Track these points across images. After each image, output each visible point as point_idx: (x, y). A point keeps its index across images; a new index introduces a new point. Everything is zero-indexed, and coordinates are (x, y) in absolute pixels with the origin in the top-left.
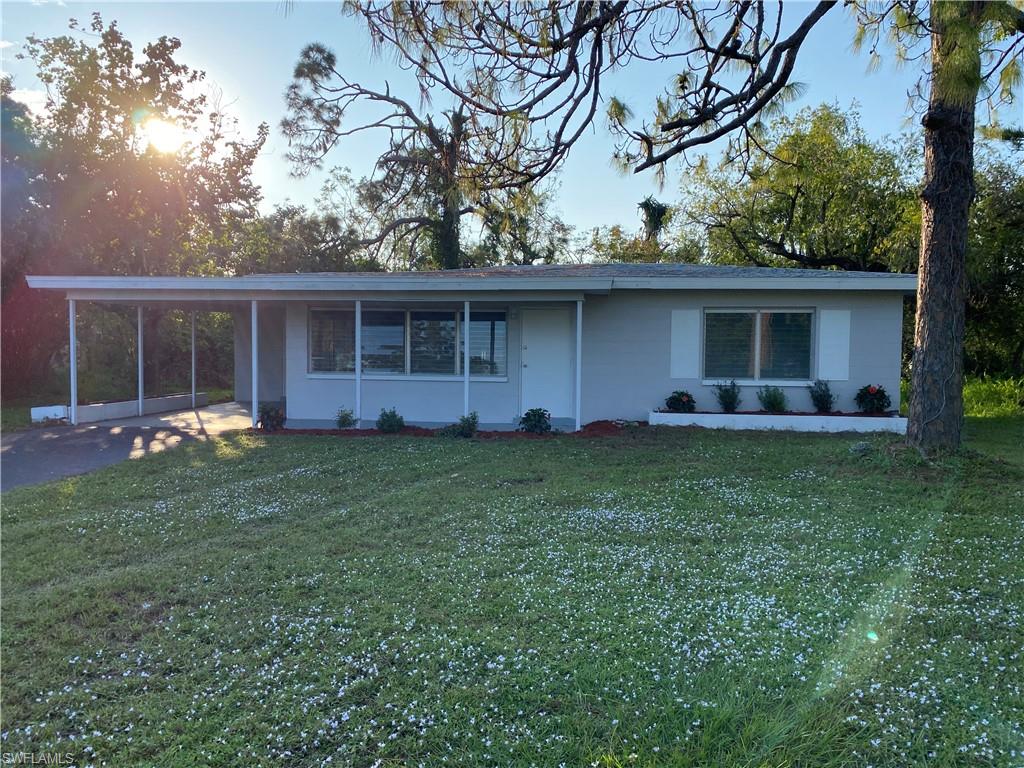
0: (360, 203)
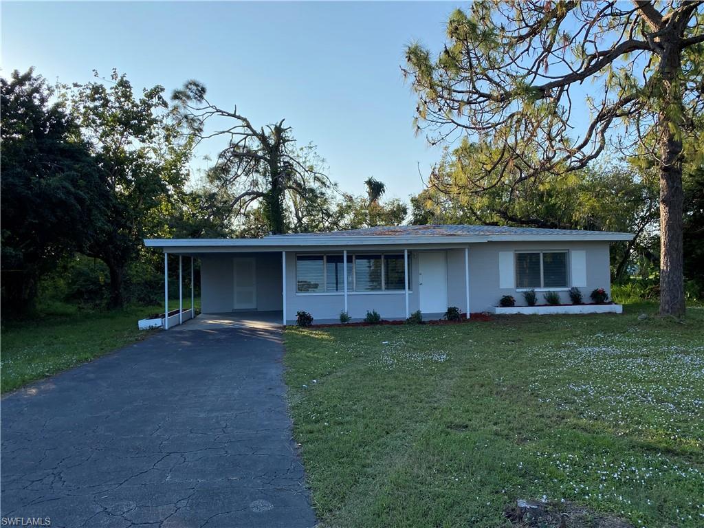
0: (211, 182)
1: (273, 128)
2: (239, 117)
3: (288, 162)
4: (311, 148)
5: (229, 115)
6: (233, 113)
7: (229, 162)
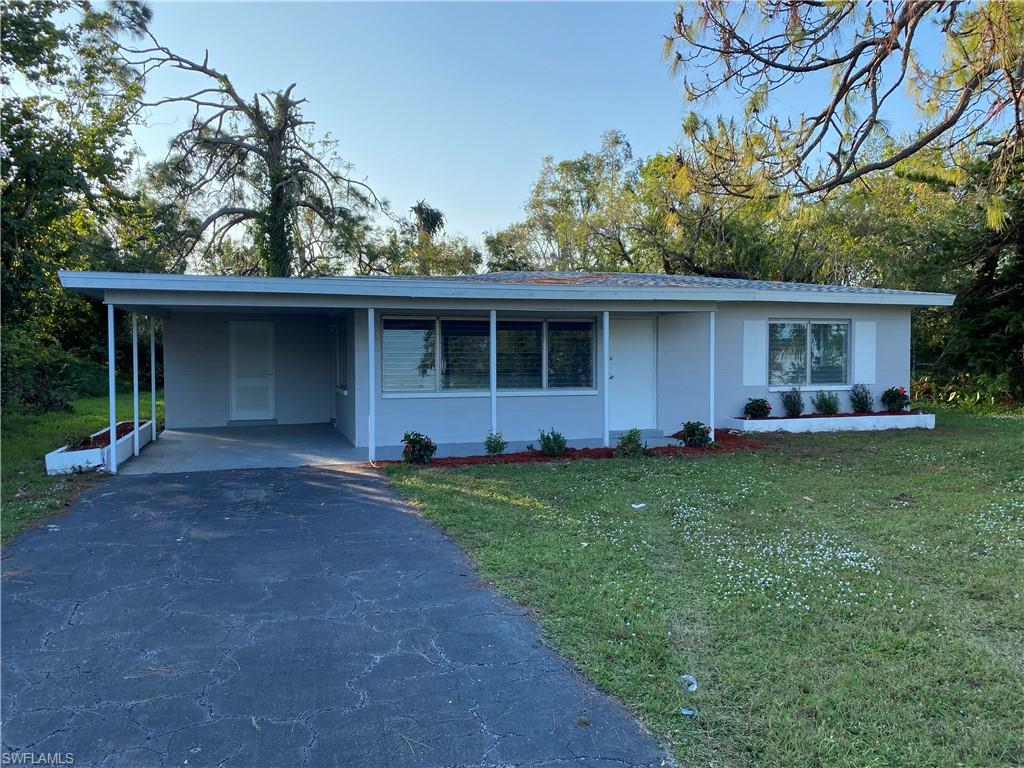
1: (272, 99)
2: (212, 74)
3: (299, 160)
4: (326, 143)
5: (195, 67)
6: (202, 65)
7: (190, 155)
